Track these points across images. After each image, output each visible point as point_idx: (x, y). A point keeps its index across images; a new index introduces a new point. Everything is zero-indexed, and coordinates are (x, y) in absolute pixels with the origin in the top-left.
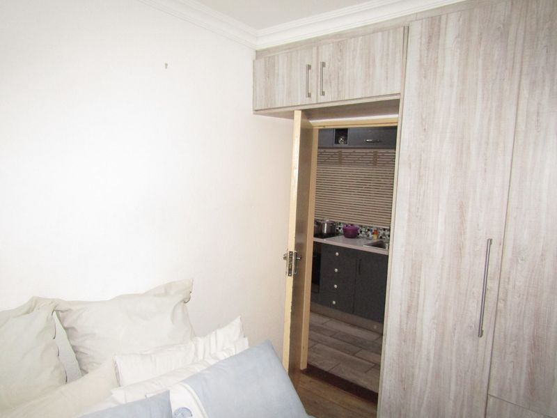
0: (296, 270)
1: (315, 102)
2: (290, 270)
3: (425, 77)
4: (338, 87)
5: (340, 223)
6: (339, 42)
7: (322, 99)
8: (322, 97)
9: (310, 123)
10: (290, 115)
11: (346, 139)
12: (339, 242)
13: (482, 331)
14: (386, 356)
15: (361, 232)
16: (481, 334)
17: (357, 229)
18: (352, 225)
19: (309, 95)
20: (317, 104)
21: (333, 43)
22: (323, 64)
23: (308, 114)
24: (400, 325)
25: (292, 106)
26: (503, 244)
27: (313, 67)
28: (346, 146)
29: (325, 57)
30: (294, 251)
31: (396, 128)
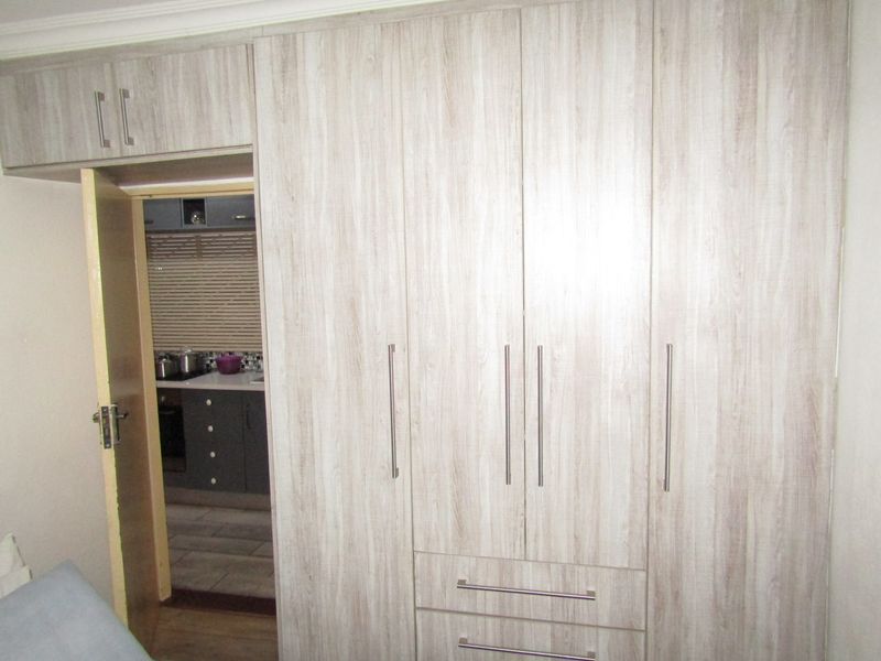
0: (118, 437)
1: (118, 155)
2: (107, 439)
3: (284, 121)
4: (154, 131)
5: (211, 353)
6: (149, 58)
7: (130, 150)
8: (130, 147)
9: (121, 191)
10: (75, 177)
11: (202, 217)
12: (212, 382)
13: (397, 470)
14: (280, 537)
15: (247, 362)
16: (395, 472)
17: (239, 359)
18: (230, 353)
19: (106, 144)
20: (122, 158)
21: (138, 59)
22: (125, 94)
23: (112, 174)
24: (294, 487)
25: (77, 162)
26: (407, 349)
27: (108, 97)
28: (206, 227)
29: (127, 81)
30: (110, 406)
31: (251, 198)
